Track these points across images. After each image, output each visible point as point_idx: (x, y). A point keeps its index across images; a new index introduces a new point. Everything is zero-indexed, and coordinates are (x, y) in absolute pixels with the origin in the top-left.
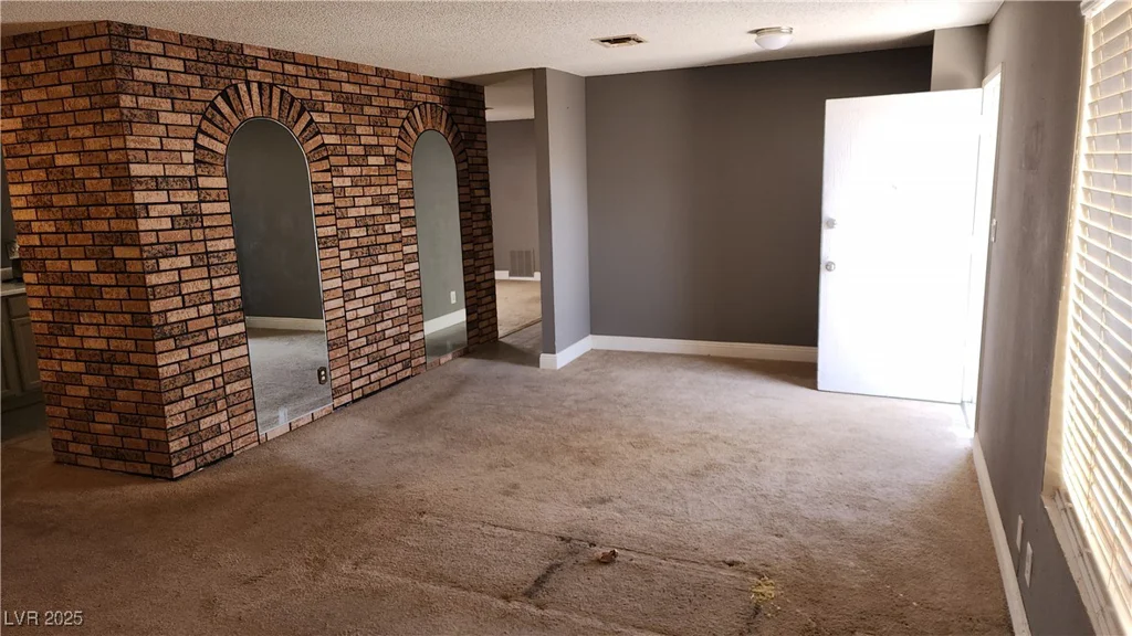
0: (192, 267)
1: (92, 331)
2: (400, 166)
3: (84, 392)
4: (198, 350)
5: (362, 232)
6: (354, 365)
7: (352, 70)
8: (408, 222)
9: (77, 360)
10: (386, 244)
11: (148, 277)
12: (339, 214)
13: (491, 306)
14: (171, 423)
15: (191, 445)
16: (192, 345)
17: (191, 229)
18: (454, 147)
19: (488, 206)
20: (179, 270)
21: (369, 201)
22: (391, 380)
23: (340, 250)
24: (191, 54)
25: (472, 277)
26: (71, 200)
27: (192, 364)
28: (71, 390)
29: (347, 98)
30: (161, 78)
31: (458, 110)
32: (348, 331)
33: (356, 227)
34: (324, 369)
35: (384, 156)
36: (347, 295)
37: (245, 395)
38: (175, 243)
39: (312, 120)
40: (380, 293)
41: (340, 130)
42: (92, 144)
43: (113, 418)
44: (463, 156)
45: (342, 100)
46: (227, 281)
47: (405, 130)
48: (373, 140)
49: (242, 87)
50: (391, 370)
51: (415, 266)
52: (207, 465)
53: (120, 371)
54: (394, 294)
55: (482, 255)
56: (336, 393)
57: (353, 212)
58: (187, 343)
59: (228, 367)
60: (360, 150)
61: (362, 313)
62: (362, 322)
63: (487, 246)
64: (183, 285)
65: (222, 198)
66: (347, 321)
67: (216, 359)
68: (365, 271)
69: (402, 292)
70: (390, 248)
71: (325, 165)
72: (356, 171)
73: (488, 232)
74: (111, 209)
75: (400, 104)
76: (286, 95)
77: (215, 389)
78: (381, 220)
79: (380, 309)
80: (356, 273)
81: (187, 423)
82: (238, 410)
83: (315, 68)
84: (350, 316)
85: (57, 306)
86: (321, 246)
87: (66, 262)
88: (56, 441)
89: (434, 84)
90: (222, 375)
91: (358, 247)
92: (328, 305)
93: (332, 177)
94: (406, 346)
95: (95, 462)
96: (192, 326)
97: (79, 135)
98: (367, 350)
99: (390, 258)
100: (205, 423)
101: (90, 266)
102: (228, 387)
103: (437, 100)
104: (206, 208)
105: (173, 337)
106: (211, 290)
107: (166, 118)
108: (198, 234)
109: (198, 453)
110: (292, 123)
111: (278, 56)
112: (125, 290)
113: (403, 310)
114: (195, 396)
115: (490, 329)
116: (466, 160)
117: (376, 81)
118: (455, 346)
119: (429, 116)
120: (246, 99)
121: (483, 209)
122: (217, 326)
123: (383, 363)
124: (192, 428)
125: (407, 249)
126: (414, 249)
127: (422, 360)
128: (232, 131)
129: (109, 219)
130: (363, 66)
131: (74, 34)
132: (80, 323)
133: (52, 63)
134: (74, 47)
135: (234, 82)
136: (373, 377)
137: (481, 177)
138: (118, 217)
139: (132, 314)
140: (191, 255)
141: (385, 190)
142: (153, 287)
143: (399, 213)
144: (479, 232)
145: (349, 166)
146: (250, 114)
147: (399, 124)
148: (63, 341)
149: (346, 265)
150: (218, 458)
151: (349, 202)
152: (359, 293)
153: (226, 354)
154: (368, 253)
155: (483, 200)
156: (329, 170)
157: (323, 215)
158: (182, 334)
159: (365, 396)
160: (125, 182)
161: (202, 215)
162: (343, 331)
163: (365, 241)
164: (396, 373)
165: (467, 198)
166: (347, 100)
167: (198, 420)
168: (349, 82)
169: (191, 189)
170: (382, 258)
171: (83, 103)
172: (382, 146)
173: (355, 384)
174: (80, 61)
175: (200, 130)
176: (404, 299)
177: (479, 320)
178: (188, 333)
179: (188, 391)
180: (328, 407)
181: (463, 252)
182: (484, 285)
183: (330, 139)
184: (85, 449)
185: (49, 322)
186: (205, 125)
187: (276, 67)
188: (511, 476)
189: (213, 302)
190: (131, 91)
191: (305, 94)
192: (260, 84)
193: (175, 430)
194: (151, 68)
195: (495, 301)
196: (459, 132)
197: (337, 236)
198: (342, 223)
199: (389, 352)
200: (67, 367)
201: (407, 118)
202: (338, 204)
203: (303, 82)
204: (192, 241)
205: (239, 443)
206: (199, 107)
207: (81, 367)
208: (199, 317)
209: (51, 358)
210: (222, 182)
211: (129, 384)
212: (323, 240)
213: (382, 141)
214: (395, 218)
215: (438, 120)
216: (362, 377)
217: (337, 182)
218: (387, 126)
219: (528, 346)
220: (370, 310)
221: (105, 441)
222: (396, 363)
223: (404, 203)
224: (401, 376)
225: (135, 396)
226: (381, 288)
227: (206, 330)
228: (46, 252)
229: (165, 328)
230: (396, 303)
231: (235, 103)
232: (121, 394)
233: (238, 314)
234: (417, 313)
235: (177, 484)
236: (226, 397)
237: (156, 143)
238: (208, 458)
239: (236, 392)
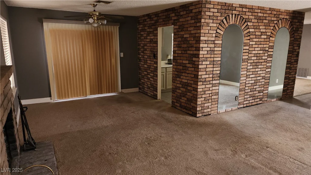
0: (210, 64)
1: (185, 78)
2: (271, 39)
3: (180, 92)
4: (207, 86)
5: (255, 58)
6: (246, 97)
7: (262, 9)
8: (270, 56)
9: (180, 84)
10: (262, 62)
11: (199, 66)
12: (250, 53)
13: (293, 86)
14: (198, 103)
15: (202, 110)
16: (206, 84)
17: (211, 54)
18: (290, 33)
19: (298, 53)
20: (207, 65)
21: (259, 49)
22: (255, 103)
23: (248, 63)
24: (220, 7)
25: (288, 75)
26: (185, 46)
27: (205, 89)
28: (178, 91)
29: (259, 18)
30: (211, 14)
31: (294, 21)
32: (246, 87)
33: (254, 57)
34: (237, 97)
35: (267, 35)
36: (247, 76)
37: (216, 100)
38: (207, 58)
39: (247, 25)
40: (257, 77)
41: (255, 27)
42: (193, 32)
43: (186, 99)
44: (293, 36)
45: (257, 18)
46: (217, 69)
47: (275, 27)
48: (264, 31)
49: (231, 16)
50: (256, 100)
51: (269, 70)
52: (205, 116)
53: (189, 88)
54: (261, 78)
55: (293, 68)
56: (239, 104)
57: (254, 52)
58: (205, 84)
59: (213, 91)
60: (260, 34)
61: (251, 82)
62: (250, 85)
63: (295, 66)
64: (207, 69)
65: (220, 47)
66: (246, 84)
67: (211, 89)
68: (254, 70)
69: (264, 78)
70: (263, 64)
71: (249, 38)
72: (257, 40)
73: (297, 61)
74: (194, 48)
75: (275, 19)
76: (242, 17)
77: (209, 97)
78: (262, 55)
79: (256, 82)
80: (251, 70)
81: (202, 104)
82: (214, 103)
83: (251, 9)
84: (247, 82)
85: (178, 71)
86: (243, 61)
87: (182, 61)
88: (172, 102)
89: (288, 12)
90: (212, 93)
91: (253, 63)
92: (242, 79)
93: (250, 41)
94: (262, 94)
95: (180, 108)
97: (190, 30)
98: (250, 93)
99: (262, 67)
100: (206, 105)
101: (187, 62)
102: (212, 97)
103: (288, 17)
104: (216, 49)
105: (202, 82)
106: (213, 71)
107: (211, 25)
108: (212, 56)
109: (203, 112)
110: (242, 26)
111: (241, 6)
112: (193, 69)
113: (263, 83)
114: (205, 97)
115: (290, 93)
116: (294, 37)
117: (269, 12)
118: (277, 97)
119: (284, 23)
120: (231, 19)
121: (296, 53)
122: (212, 80)
123: (254, 98)
124: (203, 105)
125: (268, 65)
126: (270, 64)
127: (266, 99)
128: (226, 28)
129: (193, 51)
130: (266, 8)
131: (193, 4)
132: (182, 75)
133: (187, 12)
134: (193, 7)
135: (229, 14)
136: (250, 101)
137: (298, 43)
138: (196, 50)
139: (194, 75)
140: (210, 61)
141: (265, 46)
142: (200, 68)
143: (268, 53)
144: (293, 61)
145: (255, 38)
146: (231, 23)
147: (273, 25)
148: (178, 79)
149: (248, 68)
150: (207, 114)
151: (253, 49)
152: (251, 76)
153: (214, 88)
154: (256, 65)
155: (297, 50)
156: (249, 39)
157: (245, 52)
159: (247, 107)
160: (198, 41)
161: (214, 51)
162: (244, 87)
163: (255, 61)
164: (257, 102)
165: (291, 50)
166: (259, 19)
167: (204, 104)
168: (260, 13)
169: (213, 44)
170: (259, 67)
171: (193, 21)
172: (267, 32)
173: (245, 103)
174: (194, 11)
175: (218, 28)
176: (264, 80)
177: (287, 90)
178: (206, 81)
179: (203, 96)
180: (236, 107)
181: (286, 67)
182: (292, 79)
183: (251, 30)
184: (178, 105)
185: (176, 74)
186: (220, 27)
187: (240, 9)
188: (301, 145)
189: (213, 74)
190: (204, 18)
191: (247, 17)
192: (235, 15)
193: (199, 105)
194: (210, 12)
195: (294, 84)
196: (293, 28)
197: (248, 59)
198: (250, 55)
199: (256, 95)
200: (178, 85)
201: (277, 23)
202: (250, 49)
203: (247, 14)
204: (211, 57)
205: (212, 112)
206: (219, 21)
207: (181, 86)
208: (209, 78)
209: (175, 83)
210: (220, 42)
211: (190, 91)
212: (244, 60)
213: (267, 31)
214: (266, 54)
215: (287, 24)
216: (247, 101)
217: (251, 43)
218: (269, 26)
219: (305, 101)
220: (253, 82)
221: (183, 104)
222: (258, 99)
223: (270, 50)
224: (258, 103)
225: (191, 95)
226: (258, 75)
227: (210, 81)
228: (178, 58)
229: (201, 79)
230: (261, 81)
231: (228, 20)
232: (188, 94)
233: (218, 78)
234: (268, 84)
235: (197, 118)
236: (211, 99)
237: (207, 31)
238: (205, 114)
239: (214, 99)
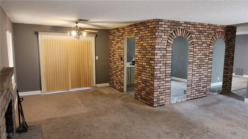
0: (163, 66)
1: (144, 76)
2: (210, 46)
3: (141, 86)
4: (161, 82)
5: (199, 61)
6: (192, 91)
7: (202, 25)
8: (210, 60)
9: (141, 80)
10: (204, 64)
11: (155, 67)
12: (194, 57)
13: (230, 82)
14: (155, 96)
15: (157, 101)
17: (164, 58)
18: (225, 42)
19: (233, 57)
20: (160, 66)
21: (201, 54)
22: (201, 96)
23: (193, 65)
24: (169, 24)
25: (226, 74)
26: (144, 52)
27: (160, 85)
28: (139, 86)
29: (200, 31)
30: (163, 29)
31: (228, 33)
34: (186, 91)
35: (207, 44)
36: (193, 75)
37: (169, 93)
38: (161, 61)
39: (191, 36)
40: (201, 76)
41: (197, 38)
42: (149, 42)
43: (145, 92)
44: (228, 44)
45: (199, 32)
46: (169, 69)
47: (213, 38)
48: (205, 41)
49: (178, 30)
50: (201, 94)
51: (210, 70)
52: (160, 106)
53: (147, 84)
54: (204, 76)
55: (229, 69)
56: (187, 97)
57: (197, 57)
58: (160, 81)
60: (201, 43)
61: (196, 79)
62: (195, 82)
63: (231, 67)
64: (161, 69)
65: (170, 52)
66: (192, 81)
67: (164, 85)
68: (198, 70)
69: (206, 76)
71: (193, 46)
72: (200, 47)
73: (232, 64)
74: (151, 54)
75: (213, 32)
76: (187, 31)
77: (163, 91)
78: (204, 59)
79: (200, 79)
80: (196, 70)
81: (157, 96)
82: (167, 96)
83: (194, 25)
85: (139, 70)
86: (189, 64)
87: (142, 63)
88: (135, 94)
89: (223, 27)
90: (165, 88)
91: (197, 65)
92: (188, 77)
93: (194, 49)
94: (205, 89)
95: (140, 100)
96: (161, 77)
97: (148, 40)
98: (196, 88)
99: (205, 68)
100: (161, 97)
101: (146, 64)
102: (166, 91)
103: (223, 30)
104: (167, 54)
105: (157, 79)
106: (166, 71)
107: (163, 37)
108: (165, 59)
109: (159, 103)
110: (187, 37)
111: (186, 23)
112: (150, 69)
113: (206, 80)
115: (229, 88)
116: (229, 45)
117: (208, 27)
118: (218, 91)
119: (220, 34)
120: (178, 32)
121: (231, 57)
122: (165, 78)
123: (199, 92)
124: (158, 98)
125: (209, 66)
126: (211, 66)
127: (209, 93)
128: (175, 39)
129: (150, 56)
130: (205, 24)
131: (150, 22)
132: (142, 74)
133: (145, 27)
134: (150, 24)
135: (177, 29)
136: (196, 95)
137: (232, 49)
138: (152, 55)
139: (151, 74)
140: (163, 63)
141: (206, 52)
142: (155, 69)
143: (208, 57)
144: (229, 63)
145: (198, 46)
146: (179, 35)
147: (212, 36)
148: (139, 77)
149: (194, 68)
150: (162, 105)
151: (197, 54)
152: (196, 75)
153: (166, 84)
154: (199, 66)
155: (232, 55)
156: (193, 47)
157: (191, 57)
159: (194, 99)
160: (154, 49)
161: (166, 56)
162: (191, 83)
163: (199, 63)
164: (202, 95)
165: (227, 55)
166: (200, 32)
167: (159, 96)
168: (201, 28)
169: (165, 50)
170: (202, 68)
171: (149, 34)
172: (207, 42)
173: (192, 96)
174: (150, 27)
175: (169, 39)
176: (207, 78)
177: (226, 86)
178: (160, 79)
179: (159, 90)
180: (185, 99)
181: (224, 68)
182: (229, 77)
183: (194, 40)
184: (140, 97)
185: (137, 73)
186: (170, 38)
187: (185, 25)
188: (234, 130)
189: (165, 73)
190: (158, 32)
191: (191, 31)
192: (182, 29)
193: (155, 97)
194: (162, 27)
195: (231, 81)
196: (228, 38)
197: (193, 62)
198: (194, 59)
199: (201, 90)
200: (139, 81)
201: (214, 35)
202: (194, 55)
203: (191, 28)
204: (164, 61)
205: (166, 103)
206: (169, 34)
207: (141, 82)
208: (163, 76)
209: (137, 79)
210: (171, 49)
211: (148, 86)
212: (190, 62)
214: (207, 58)
215: (222, 35)
216: (194, 94)
218: (209, 37)
219: (240, 95)
220: (198, 79)
221: (143, 96)
222: (202, 92)
223: (210, 55)
224: (203, 96)
225: (149, 89)
226: (201, 74)
227: (163, 78)
228: (139, 61)
229: (156, 77)
230: (204, 78)
231: (176, 33)
232: (147, 88)
233: (170, 76)
234: (210, 81)
235: (154, 108)
236: (165, 93)
237: (160, 41)
239: (167, 92)
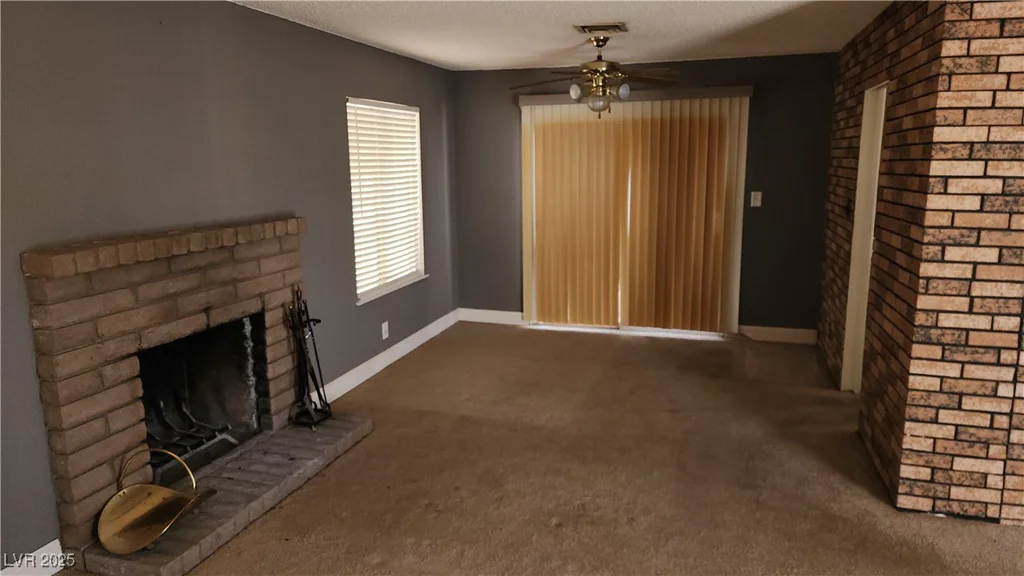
0: (999, 264)
1: (889, 313)
3: (876, 373)
4: (973, 371)
11: (924, 265)
14: (910, 443)
15: (932, 481)
16: (969, 363)
17: (1011, 213)
20: (975, 264)
26: (902, 168)
27: (962, 386)
38: (979, 230)
43: (883, 411)
52: (951, 515)
53: (893, 364)
58: (961, 358)
59: (1022, 407)
64: (976, 284)
67: (1005, 391)
74: (917, 180)
77: (991, 428)
81: (935, 453)
87: (890, 235)
90: (1009, 415)
96: (975, 339)
97: (916, 94)
100: (961, 464)
101: (899, 242)
102: (1016, 432)
107: (1011, 64)
108: (1021, 222)
109: (941, 495)
112: (909, 276)
114: (957, 426)
122: (1019, 350)
124: (939, 462)
129: (914, 192)
132: (884, 301)
138: (919, 191)
139: (908, 305)
140: (1001, 248)
142: (928, 279)
150: (970, 514)
158: (958, 345)
160: (928, 147)
167: (953, 455)
178: (967, 345)
179: (947, 417)
184: (870, 432)
190: (963, 35)
193: (913, 454)
204: (1009, 229)
205: (1012, 512)
208: (992, 330)
221: (877, 432)
225: (895, 398)
227: (999, 349)
229: (933, 331)
236: (1008, 444)
237: (985, 99)
238: (956, 508)
